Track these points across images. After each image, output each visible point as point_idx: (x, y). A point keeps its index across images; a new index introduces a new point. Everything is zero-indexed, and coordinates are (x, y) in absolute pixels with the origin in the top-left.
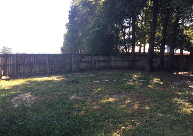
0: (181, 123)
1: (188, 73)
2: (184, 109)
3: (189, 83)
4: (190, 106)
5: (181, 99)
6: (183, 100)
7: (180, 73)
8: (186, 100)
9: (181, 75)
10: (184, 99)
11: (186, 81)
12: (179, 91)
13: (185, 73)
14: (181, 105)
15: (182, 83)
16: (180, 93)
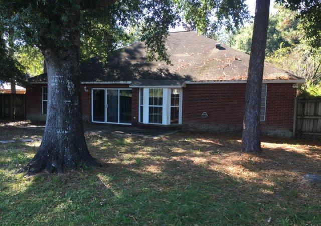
0: (8, 211)
1: (24, 123)
2: (14, 186)
3: (26, 138)
4: (24, 178)
5: (10, 170)
6: (14, 171)
7: (12, 124)
8: (18, 170)
9: (13, 127)
10: (15, 167)
11: (21, 136)
12: (7, 157)
13: (19, 122)
14: (9, 180)
15: (14, 140)
16: (9, 160)
